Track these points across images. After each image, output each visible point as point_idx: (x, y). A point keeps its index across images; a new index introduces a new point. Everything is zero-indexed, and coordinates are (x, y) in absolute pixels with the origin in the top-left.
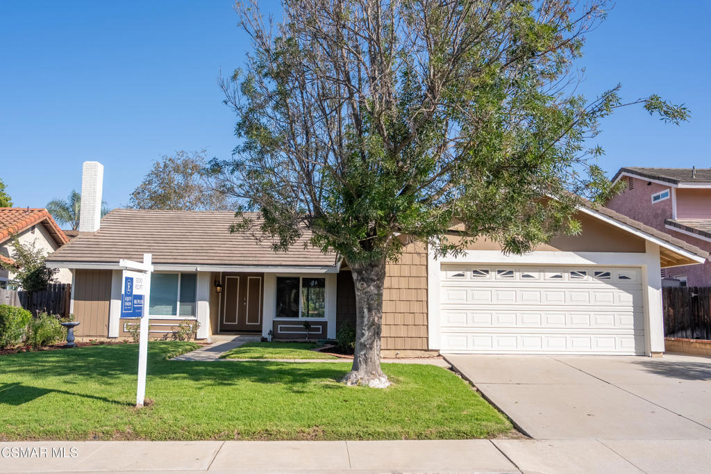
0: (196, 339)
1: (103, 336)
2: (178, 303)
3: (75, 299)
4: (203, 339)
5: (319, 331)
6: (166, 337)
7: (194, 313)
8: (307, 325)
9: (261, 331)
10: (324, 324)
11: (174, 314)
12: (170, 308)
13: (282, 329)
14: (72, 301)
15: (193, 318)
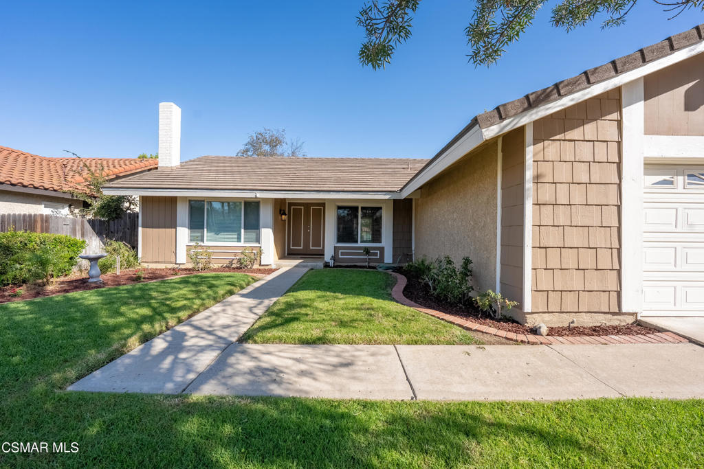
0: (260, 265)
1: (171, 263)
2: (243, 231)
3: (142, 227)
4: (267, 265)
5: (377, 255)
6: (231, 262)
7: (258, 240)
8: (367, 251)
9: (323, 255)
10: (382, 250)
11: (239, 240)
12: (235, 235)
13: (342, 254)
14: (140, 229)
15: (257, 245)
